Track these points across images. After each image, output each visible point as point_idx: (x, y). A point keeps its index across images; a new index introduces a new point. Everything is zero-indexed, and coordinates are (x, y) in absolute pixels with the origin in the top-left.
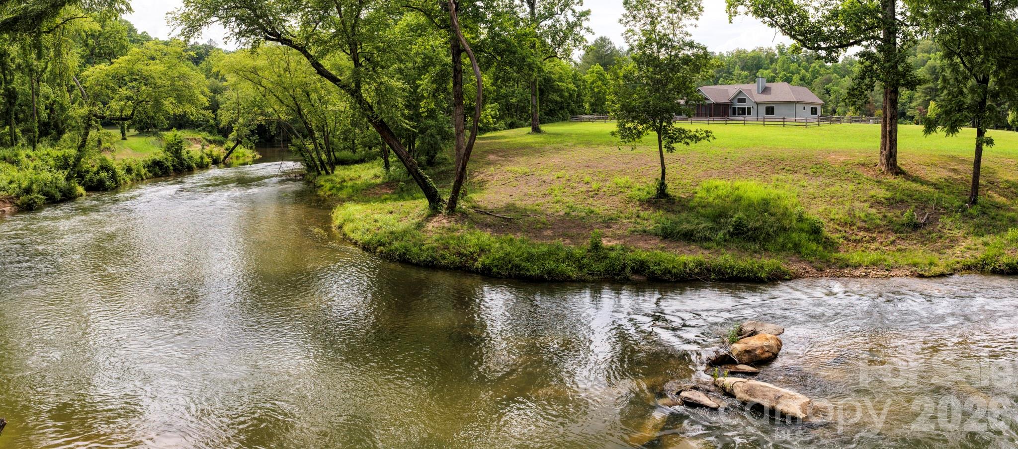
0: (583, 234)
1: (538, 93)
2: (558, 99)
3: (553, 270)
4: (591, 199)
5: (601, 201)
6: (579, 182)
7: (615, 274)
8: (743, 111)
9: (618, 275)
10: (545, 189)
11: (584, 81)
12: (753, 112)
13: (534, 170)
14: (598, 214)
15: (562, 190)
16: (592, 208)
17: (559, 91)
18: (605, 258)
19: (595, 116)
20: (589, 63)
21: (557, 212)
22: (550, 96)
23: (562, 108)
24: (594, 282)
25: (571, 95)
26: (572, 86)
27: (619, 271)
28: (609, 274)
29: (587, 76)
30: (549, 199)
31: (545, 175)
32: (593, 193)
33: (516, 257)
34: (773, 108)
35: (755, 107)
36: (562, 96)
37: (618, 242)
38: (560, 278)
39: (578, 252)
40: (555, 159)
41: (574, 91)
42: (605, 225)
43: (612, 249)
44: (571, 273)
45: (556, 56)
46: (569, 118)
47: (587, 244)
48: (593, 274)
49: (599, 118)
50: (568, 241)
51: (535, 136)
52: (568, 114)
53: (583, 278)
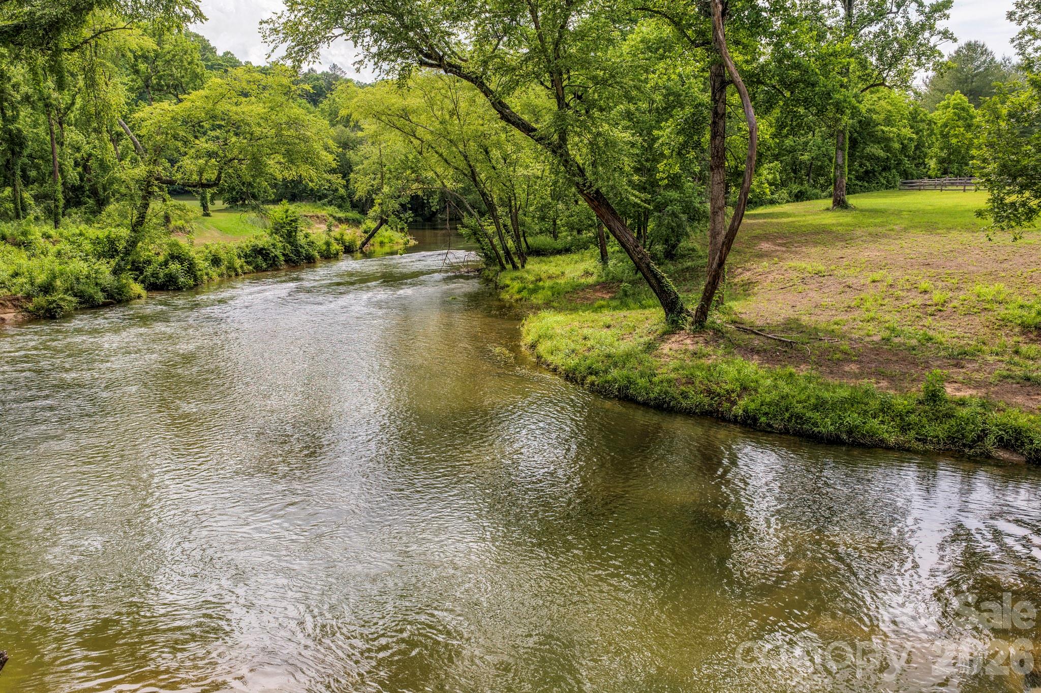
0: (911, 375)
1: (847, 146)
2: (882, 154)
3: (857, 427)
4: (930, 319)
5: (948, 322)
6: (909, 290)
7: (964, 445)
9: (971, 447)
10: (850, 299)
11: (930, 122)
13: (833, 267)
14: (941, 343)
15: (880, 302)
16: (931, 333)
17: (884, 141)
18: (949, 416)
19: (946, 179)
20: (941, 91)
21: (869, 336)
22: (868, 150)
23: (886, 169)
24: (925, 453)
25: (904, 148)
26: (907, 132)
27: (974, 441)
28: (953, 443)
29: (937, 113)
30: (856, 314)
31: (852, 276)
32: (934, 308)
33: (797, 402)
36: (888, 149)
37: (974, 392)
38: (867, 441)
39: (900, 402)
40: (870, 252)
41: (911, 139)
42: (955, 362)
43: (962, 403)
44: (886, 435)
45: (883, 84)
46: (898, 184)
47: (917, 391)
48: (924, 441)
49: (952, 184)
50: (884, 384)
51: (838, 214)
52: (898, 178)
53: (907, 445)
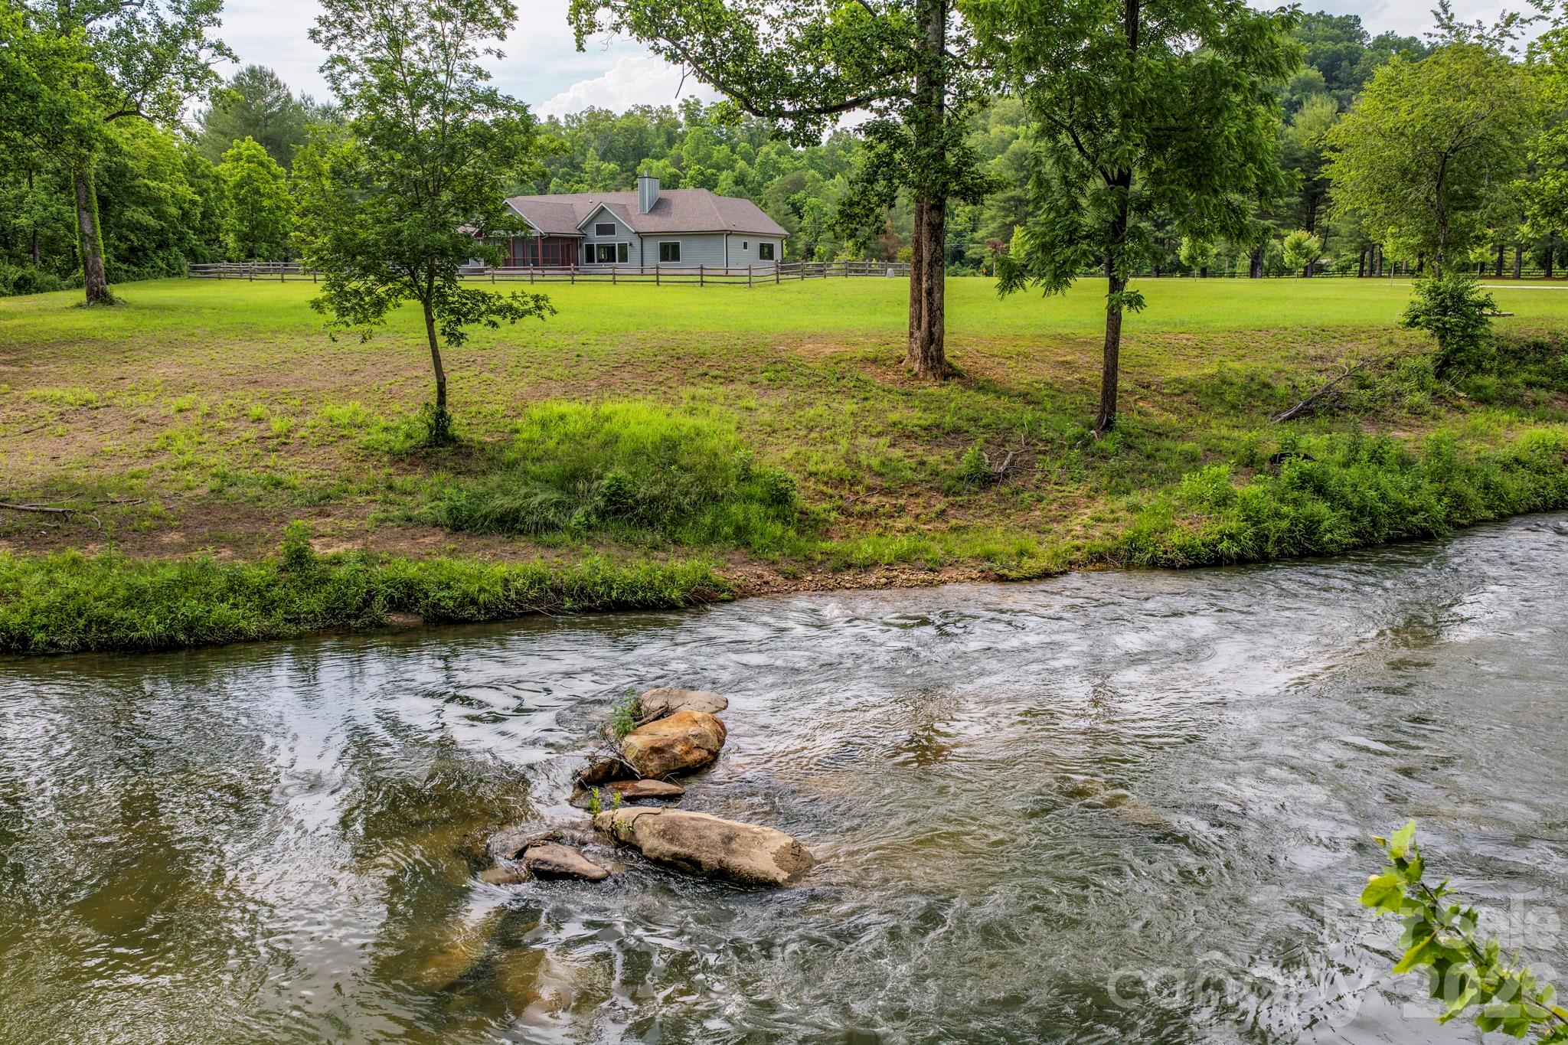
0: (263, 535)
1: (96, 205)
2: (152, 222)
3: (198, 619)
4: (274, 455)
5: (299, 459)
6: (235, 420)
7: (349, 616)
8: (611, 254)
9: (357, 618)
10: (144, 439)
11: (217, 179)
12: (633, 255)
13: (109, 394)
14: (294, 488)
15: (197, 439)
16: (278, 475)
17: (149, 201)
18: (324, 581)
19: (256, 264)
20: (225, 135)
21: (190, 489)
22: (128, 214)
23: (163, 245)
24: (299, 638)
25: (185, 215)
26: (186, 191)
27: (359, 609)
28: (334, 616)
29: (223, 165)
30: (163, 460)
31: (143, 404)
32: (276, 441)
33: (96, 599)
34: (676, 246)
35: (637, 243)
36: (160, 215)
37: (349, 546)
38: (218, 636)
39: (254, 574)
40: (163, 369)
41: (194, 203)
42: (317, 510)
43: (337, 562)
44: (243, 623)
45: (137, 113)
46: (185, 269)
47: (275, 555)
48: (296, 621)
49: (263, 271)
50: (227, 553)
51: (97, 313)
52: (183, 260)
53: (274, 631)
